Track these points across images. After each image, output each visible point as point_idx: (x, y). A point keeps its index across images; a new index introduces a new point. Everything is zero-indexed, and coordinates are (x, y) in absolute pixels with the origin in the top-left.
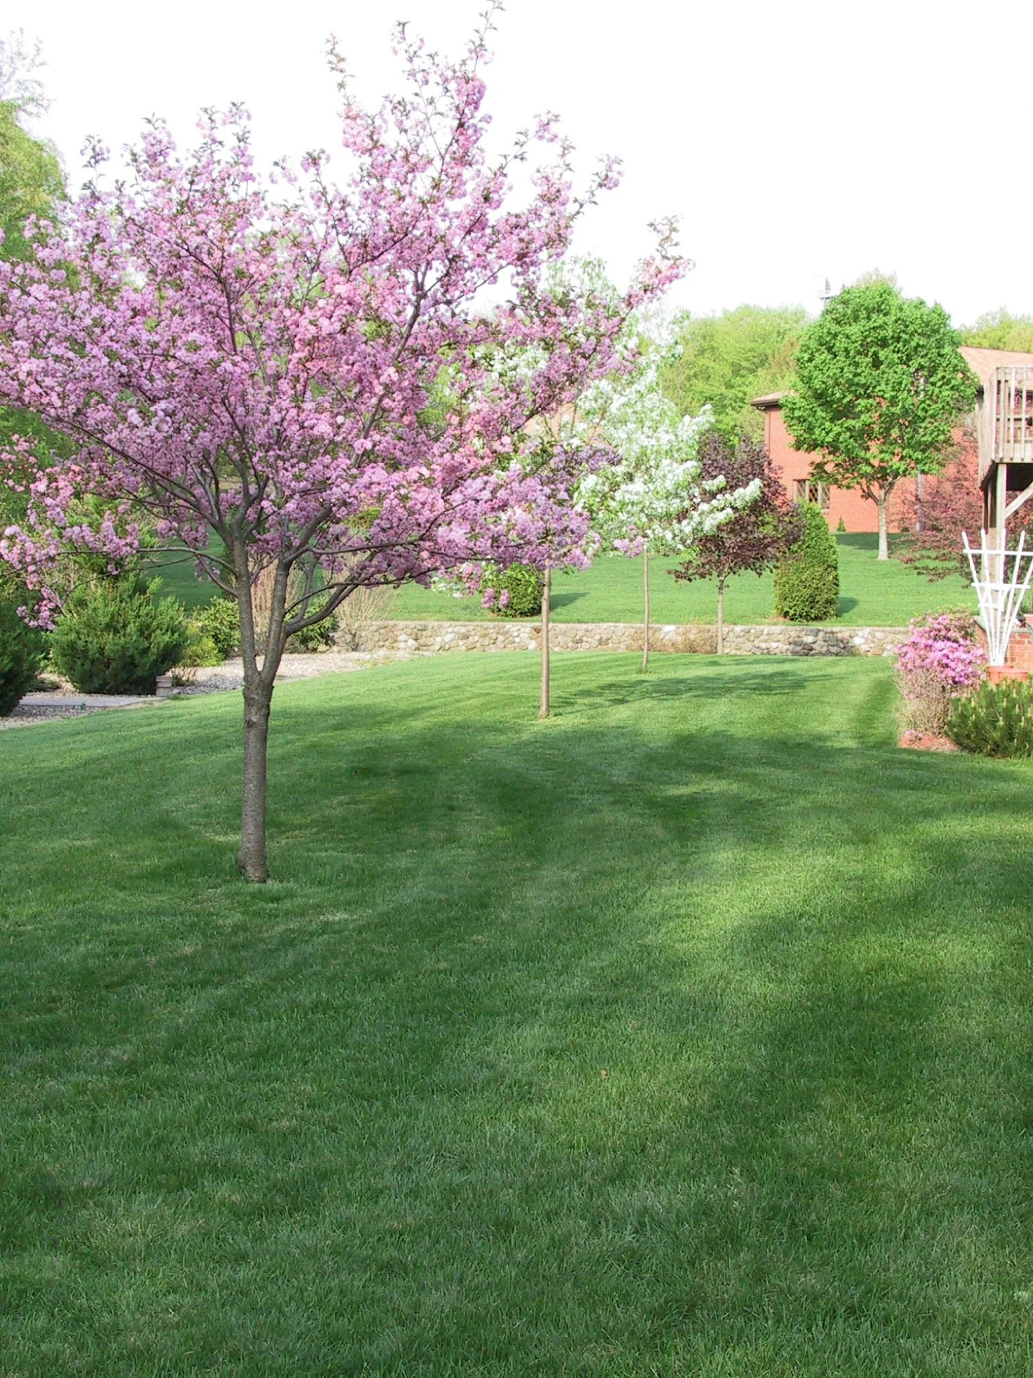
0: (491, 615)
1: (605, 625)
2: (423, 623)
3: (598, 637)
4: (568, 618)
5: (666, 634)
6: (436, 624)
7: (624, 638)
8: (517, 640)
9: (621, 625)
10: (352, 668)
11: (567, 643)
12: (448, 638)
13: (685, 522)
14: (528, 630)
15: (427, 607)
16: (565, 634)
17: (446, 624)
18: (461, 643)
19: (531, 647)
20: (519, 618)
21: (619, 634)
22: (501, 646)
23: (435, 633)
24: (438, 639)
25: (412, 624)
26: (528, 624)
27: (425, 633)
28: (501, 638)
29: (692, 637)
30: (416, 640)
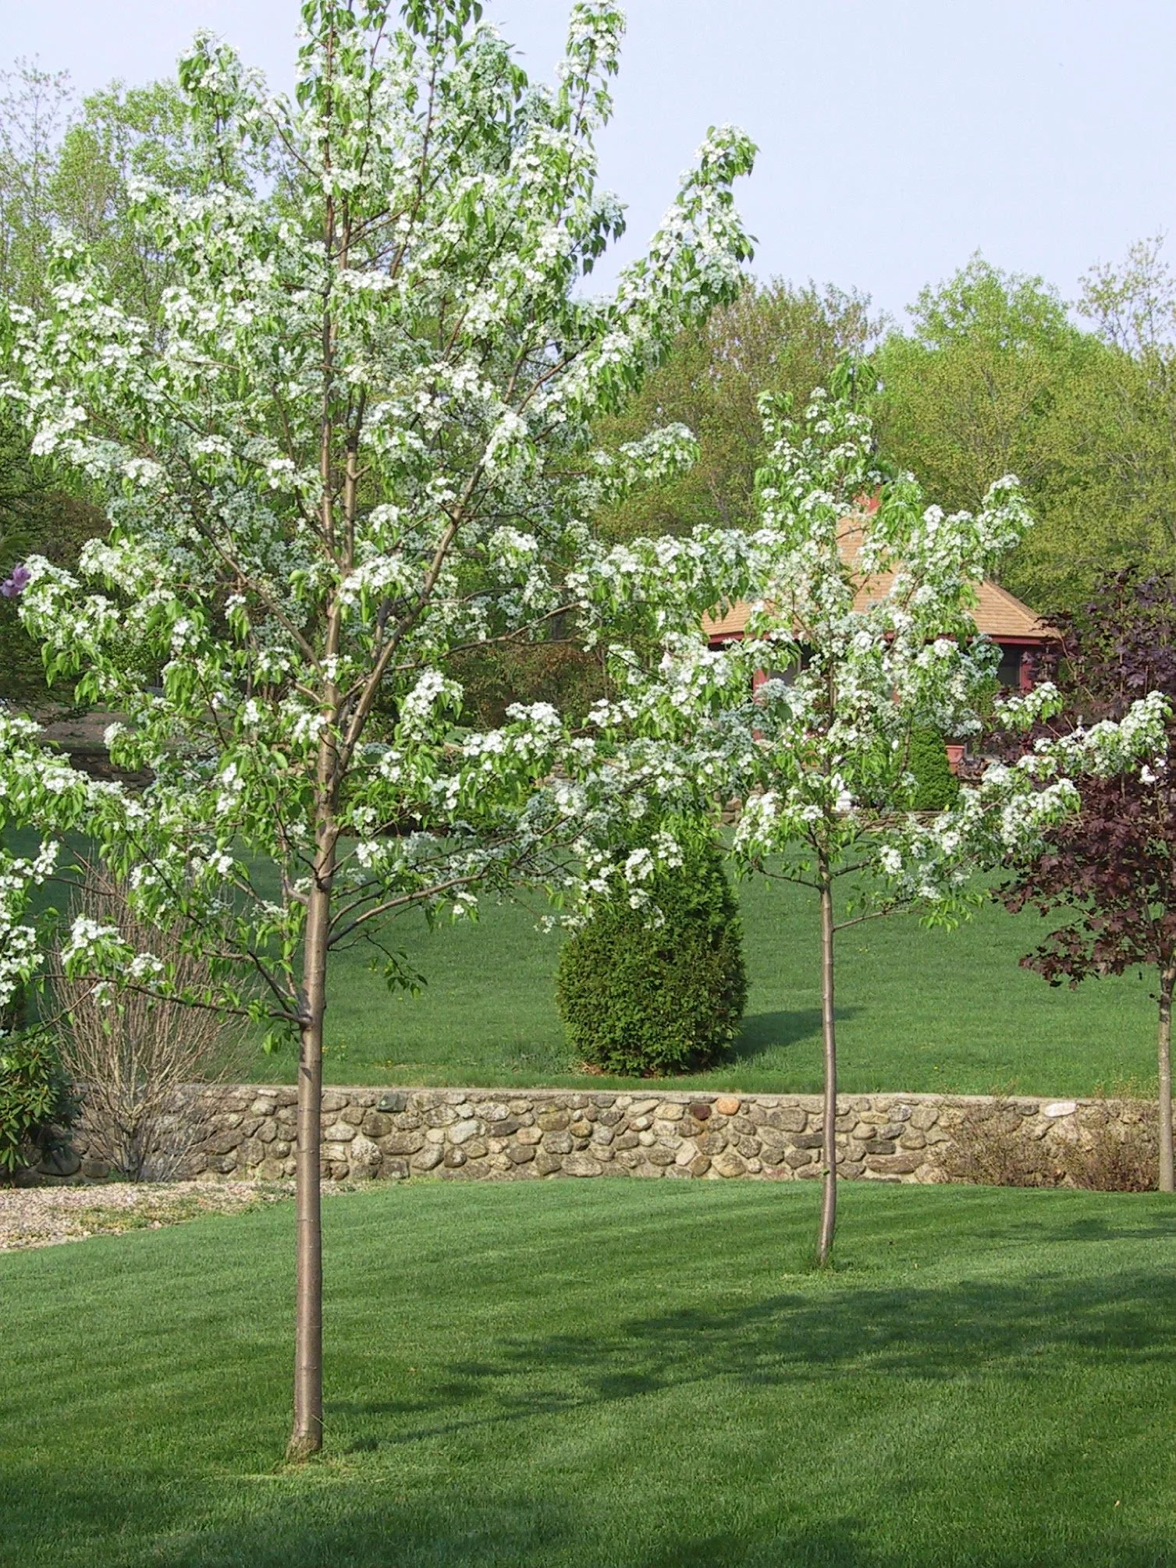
0: (582, 1070)
1: (882, 1099)
2: (395, 1090)
3: (863, 1130)
4: (788, 1078)
5: (1052, 1122)
6: (427, 1093)
7: (934, 1135)
8: (646, 1137)
9: (929, 1098)
10: (66, 1233)
11: (780, 1145)
12: (461, 1131)
13: (941, 821)
14: (675, 1111)
15: (416, 1045)
16: (773, 1121)
17: (456, 1094)
18: (495, 1145)
19: (681, 1159)
20: (658, 1079)
21: (923, 1121)
22: (602, 1153)
23: (427, 1118)
24: (435, 1135)
25: (364, 1093)
26: (675, 1096)
27: (397, 1119)
28: (602, 1132)
29: (1119, 1130)
30: (374, 1137)
